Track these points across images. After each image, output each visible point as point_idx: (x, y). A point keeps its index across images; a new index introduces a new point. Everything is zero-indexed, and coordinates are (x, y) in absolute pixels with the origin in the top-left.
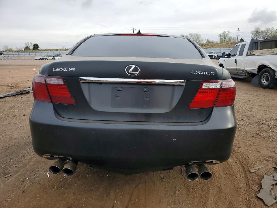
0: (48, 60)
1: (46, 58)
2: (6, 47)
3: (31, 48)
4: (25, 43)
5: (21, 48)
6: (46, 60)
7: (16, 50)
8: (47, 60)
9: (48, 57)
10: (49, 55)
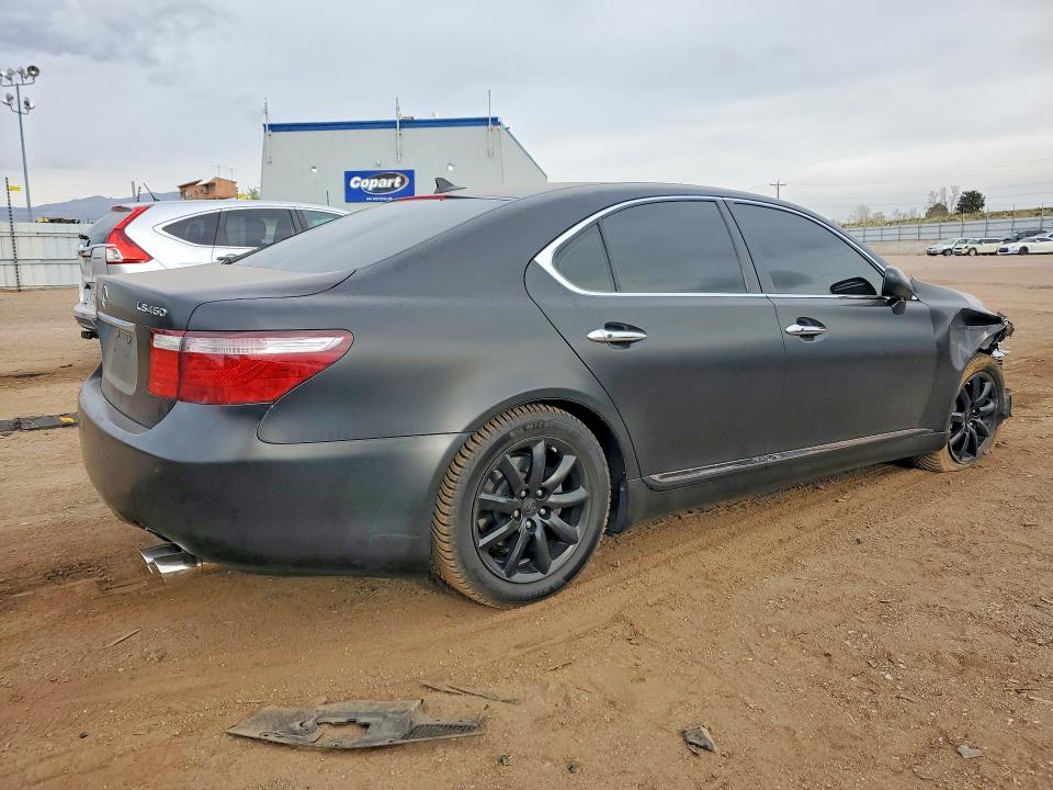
0: (977, 254)
1: (970, 246)
2: (863, 209)
3: (952, 208)
4: (932, 193)
5: (913, 212)
6: (968, 254)
7: (893, 218)
8: (973, 253)
9: (980, 242)
10: (991, 235)
